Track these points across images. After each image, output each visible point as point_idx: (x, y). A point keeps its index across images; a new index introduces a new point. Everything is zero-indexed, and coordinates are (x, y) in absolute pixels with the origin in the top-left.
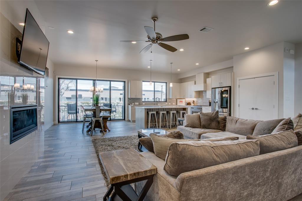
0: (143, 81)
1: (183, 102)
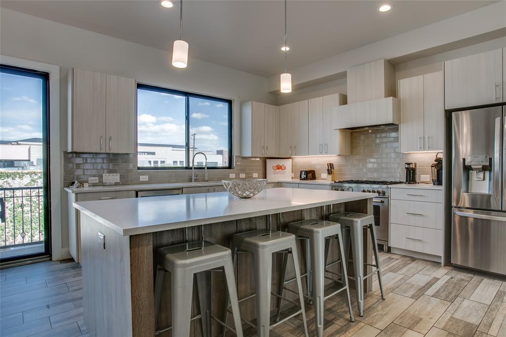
1: (285, 168)
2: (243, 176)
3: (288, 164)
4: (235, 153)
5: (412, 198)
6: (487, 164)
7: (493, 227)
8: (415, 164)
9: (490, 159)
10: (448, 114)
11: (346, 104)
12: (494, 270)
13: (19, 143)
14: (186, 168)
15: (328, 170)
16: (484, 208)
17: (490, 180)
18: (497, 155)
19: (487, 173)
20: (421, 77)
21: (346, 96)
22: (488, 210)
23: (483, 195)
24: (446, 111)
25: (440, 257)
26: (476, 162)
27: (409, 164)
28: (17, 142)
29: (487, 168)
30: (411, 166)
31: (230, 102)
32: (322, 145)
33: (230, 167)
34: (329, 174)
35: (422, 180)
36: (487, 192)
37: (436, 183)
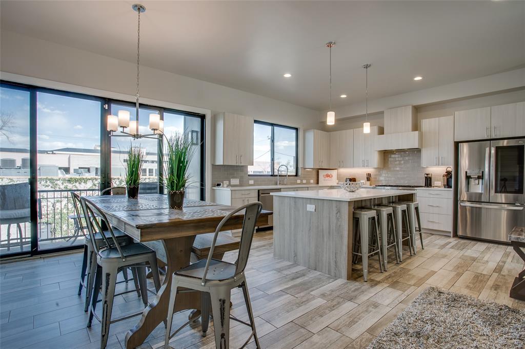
0: (256, 122)
1: (332, 176)
2: (304, 181)
3: (334, 173)
4: (300, 166)
5: (431, 196)
6: (481, 175)
7: (483, 211)
8: (432, 174)
9: (483, 172)
10: (457, 145)
11: (383, 134)
12: (483, 237)
13: (54, 152)
14: (272, 176)
15: (367, 178)
16: (477, 201)
17: (482, 184)
18: (487, 170)
19: (481, 180)
20: (437, 118)
21: (384, 128)
22: (480, 202)
23: (476, 193)
24: (455, 142)
25: (450, 232)
26: (474, 173)
27: (427, 174)
28: (52, 151)
29: (481, 177)
30: (429, 176)
31: (297, 129)
32: (364, 161)
33: (296, 175)
34: (368, 180)
35: (435, 185)
36: (480, 192)
37: (446, 186)
